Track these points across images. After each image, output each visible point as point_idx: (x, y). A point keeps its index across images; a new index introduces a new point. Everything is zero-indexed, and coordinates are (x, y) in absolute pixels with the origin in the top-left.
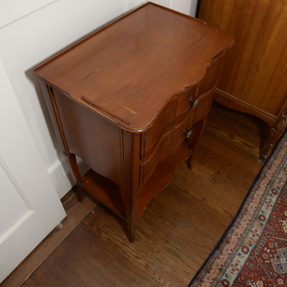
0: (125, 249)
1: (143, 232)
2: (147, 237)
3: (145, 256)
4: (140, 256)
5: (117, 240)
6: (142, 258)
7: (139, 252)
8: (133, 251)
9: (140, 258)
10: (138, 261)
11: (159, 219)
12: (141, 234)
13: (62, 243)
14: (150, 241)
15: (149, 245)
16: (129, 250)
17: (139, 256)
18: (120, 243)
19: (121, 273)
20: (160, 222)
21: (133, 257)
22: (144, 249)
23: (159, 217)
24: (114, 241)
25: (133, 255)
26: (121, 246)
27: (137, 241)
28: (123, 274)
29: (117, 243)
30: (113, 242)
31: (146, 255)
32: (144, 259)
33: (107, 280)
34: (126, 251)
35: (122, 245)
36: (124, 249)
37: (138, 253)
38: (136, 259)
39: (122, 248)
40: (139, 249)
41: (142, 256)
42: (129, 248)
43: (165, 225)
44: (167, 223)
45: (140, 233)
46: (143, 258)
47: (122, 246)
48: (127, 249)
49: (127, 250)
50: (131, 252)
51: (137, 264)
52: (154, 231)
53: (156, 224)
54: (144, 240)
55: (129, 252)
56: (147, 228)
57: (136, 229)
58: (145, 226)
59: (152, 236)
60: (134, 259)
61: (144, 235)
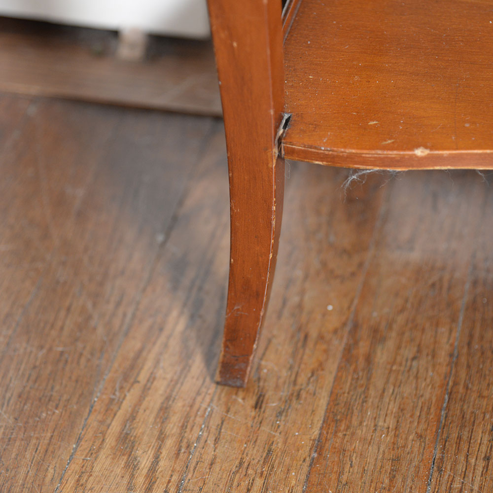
1: (339, 416)
2: (319, 446)
4: (145, 462)
5: (199, 303)
6: (132, 476)
7: (169, 443)
8: (165, 409)
9: (132, 466)
10: (103, 461)
14: (297, 478)
15: (259, 482)
16: (160, 387)
21: (115, 427)
22: (212, 464)
26: (162, 339)
27: (250, 403)
34: (143, 377)
35: (174, 344)
36: (149, 364)
37: (162, 438)
38: (110, 441)
39: (156, 349)
40: (192, 435)
41: (153, 469)
45: (323, 402)
46: (141, 481)
47: (166, 346)
48: (159, 373)
49: (152, 378)
51: (75, 467)
52: (392, 479)
53: (461, 467)
54: (279, 440)
55: (146, 390)
56: (391, 422)
57: (340, 369)
58: (402, 410)
59: (341, 473)
60: (104, 434)
61: (318, 423)
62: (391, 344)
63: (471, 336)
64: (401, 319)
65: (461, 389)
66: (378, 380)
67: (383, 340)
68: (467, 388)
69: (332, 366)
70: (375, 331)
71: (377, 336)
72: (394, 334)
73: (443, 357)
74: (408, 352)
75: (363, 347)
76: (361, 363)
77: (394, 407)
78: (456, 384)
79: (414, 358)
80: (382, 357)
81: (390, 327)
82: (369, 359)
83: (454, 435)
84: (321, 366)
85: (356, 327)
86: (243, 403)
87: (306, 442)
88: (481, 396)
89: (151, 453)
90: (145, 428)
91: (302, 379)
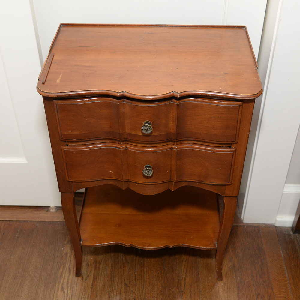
0: (65, 273)
1: (95, 279)
2: (92, 285)
3: (69, 296)
4: (66, 292)
5: (71, 261)
6: (64, 294)
7: (69, 288)
8: (68, 282)
9: (64, 293)
10: (59, 293)
11: (123, 284)
12: (92, 279)
13: (37, 222)
14: (90, 291)
15: (84, 293)
16: (66, 278)
17: (65, 290)
18: (68, 266)
19: (37, 285)
20: (120, 287)
21: (60, 286)
22: (76, 291)
23: (125, 283)
24: (68, 260)
25: (63, 284)
26: (66, 268)
27: (81, 279)
28: (37, 287)
29: (67, 263)
30: (66, 259)
31: (71, 296)
32: (64, 296)
33: (22, 278)
34: (63, 277)
35: (68, 269)
37: (68, 287)
38: (60, 289)
39: (65, 271)
40: (73, 286)
41: (67, 293)
42: (69, 277)
43: (120, 294)
44: (124, 294)
45: (92, 277)
46: (66, 295)
47: (66, 270)
48: (66, 275)
49: (65, 276)
50: (66, 280)
51: (55, 294)
52: (104, 289)
53: (114, 285)
54: (86, 285)
55: (64, 279)
56: (103, 279)
57: (95, 270)
58: (104, 276)
59: (96, 289)
60: (59, 288)
61: (92, 281)
62: (102, 264)
63: (114, 261)
64: (103, 259)
65: (113, 271)
66: (101, 272)
67: (101, 264)
68: (114, 271)
69: (93, 270)
70: (99, 262)
71: (100, 263)
72: (102, 262)
73: (110, 265)
74: (105, 266)
75: (98, 266)
76: (98, 268)
77: (103, 276)
78: (112, 270)
79: (106, 266)
80: (101, 267)
81: (102, 261)
82: (99, 268)
83: (113, 279)
84: (91, 270)
85: (96, 262)
86: (80, 278)
87: (90, 284)
88: (116, 272)
89: (67, 290)
90: (65, 286)
91: (89, 273)
